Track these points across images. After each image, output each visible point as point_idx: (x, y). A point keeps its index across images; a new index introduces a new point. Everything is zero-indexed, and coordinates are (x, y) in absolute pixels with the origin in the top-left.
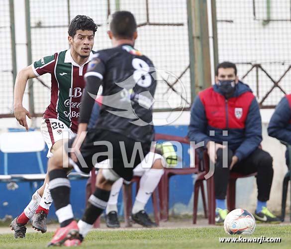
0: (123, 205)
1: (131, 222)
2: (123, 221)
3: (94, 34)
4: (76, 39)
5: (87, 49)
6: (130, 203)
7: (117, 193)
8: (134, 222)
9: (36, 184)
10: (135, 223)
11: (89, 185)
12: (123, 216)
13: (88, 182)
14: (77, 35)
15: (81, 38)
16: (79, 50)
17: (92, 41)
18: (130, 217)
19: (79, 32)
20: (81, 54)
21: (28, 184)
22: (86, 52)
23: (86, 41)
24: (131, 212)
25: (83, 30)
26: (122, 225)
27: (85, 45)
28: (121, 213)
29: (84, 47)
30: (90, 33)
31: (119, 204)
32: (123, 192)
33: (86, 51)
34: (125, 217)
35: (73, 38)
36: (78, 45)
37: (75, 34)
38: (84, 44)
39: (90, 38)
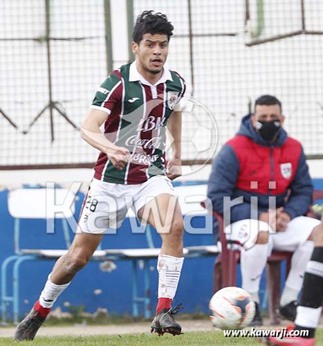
0: (268, 294)
1: (279, 317)
2: (268, 317)
3: (169, 39)
4: (143, 47)
5: (159, 61)
6: (277, 291)
7: (258, 277)
8: (283, 317)
9: (141, 264)
10: (284, 319)
11: (219, 264)
12: (267, 309)
13: (217, 260)
14: (143, 42)
15: (150, 45)
16: (147, 63)
17: (165, 49)
18: (278, 311)
19: (147, 37)
20: (150, 69)
21: (130, 263)
22: (157, 66)
23: (157, 49)
24: (279, 303)
25: (153, 34)
26: (266, 322)
27: (155, 56)
28: (264, 305)
29: (154, 57)
30: (163, 38)
31: (262, 291)
32: (268, 275)
33: (157, 63)
34: (270, 310)
35: (139, 45)
36: (146, 55)
37: (141, 39)
38: (155, 54)
39: (163, 45)
